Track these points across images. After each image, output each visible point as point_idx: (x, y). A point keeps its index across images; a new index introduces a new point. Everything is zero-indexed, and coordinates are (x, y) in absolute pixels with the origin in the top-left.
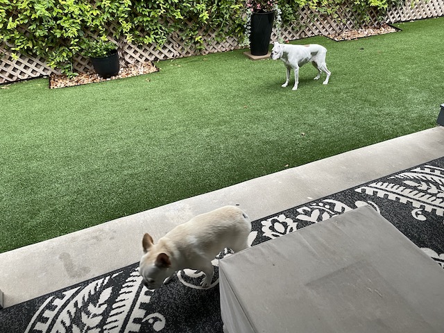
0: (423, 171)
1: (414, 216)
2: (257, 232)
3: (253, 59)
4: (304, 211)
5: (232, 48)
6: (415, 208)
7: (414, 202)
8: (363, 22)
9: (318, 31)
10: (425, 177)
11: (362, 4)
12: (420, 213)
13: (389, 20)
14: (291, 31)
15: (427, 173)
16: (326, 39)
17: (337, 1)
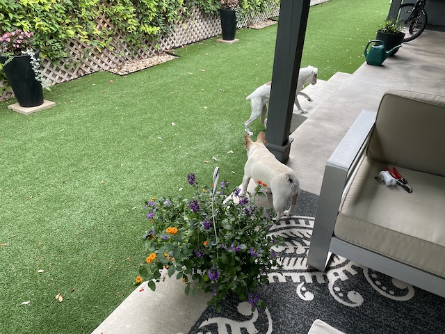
0: (279, 227)
1: (302, 298)
6: (297, 284)
7: (292, 275)
8: (142, 51)
9: (97, 66)
10: (285, 234)
11: (135, 33)
12: (304, 289)
13: (164, 48)
14: (65, 70)
15: (285, 228)
16: (110, 75)
17: (108, 33)
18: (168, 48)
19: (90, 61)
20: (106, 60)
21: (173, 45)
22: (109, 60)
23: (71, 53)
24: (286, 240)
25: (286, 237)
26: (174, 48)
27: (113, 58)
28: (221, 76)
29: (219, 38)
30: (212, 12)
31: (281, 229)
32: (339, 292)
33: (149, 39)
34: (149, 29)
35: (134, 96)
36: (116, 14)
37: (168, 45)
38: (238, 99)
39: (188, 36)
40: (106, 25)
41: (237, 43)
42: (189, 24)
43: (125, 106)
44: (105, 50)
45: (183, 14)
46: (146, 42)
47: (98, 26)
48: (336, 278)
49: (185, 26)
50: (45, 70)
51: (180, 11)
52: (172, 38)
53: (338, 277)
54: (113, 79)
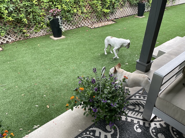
3: (55, 40)
6: (135, 124)
7: (134, 120)
8: (102, 19)
9: (83, 24)
10: (137, 102)
11: (100, 12)
12: (138, 127)
13: (111, 18)
14: (71, 25)
15: (138, 99)
16: (87, 28)
17: (89, 12)
18: (113, 18)
19: (81, 22)
20: (87, 22)
21: (115, 18)
22: (88, 22)
23: (75, 19)
24: (137, 104)
25: (137, 103)
26: (115, 19)
27: (90, 21)
28: (132, 31)
29: (136, 15)
30: (134, 4)
31: (135, 99)
32: (154, 132)
33: (105, 15)
34: (105, 11)
35: (94, 37)
36: (94, 4)
37: (113, 17)
38: (137, 42)
39: (122, 14)
40: (89, 8)
41: (144, 18)
42: (124, 9)
43: (90, 40)
44: (87, 18)
45: (121, 5)
46: (104, 16)
47: (86, 9)
48: (155, 126)
49: (121, 10)
50: (65, 24)
51: (120, 3)
52: (115, 15)
53: (156, 126)
54: (88, 30)
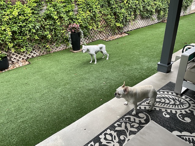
0: (160, 93)
1: (165, 116)
2: (98, 143)
3: (75, 53)
4: (118, 124)
5: (64, 49)
6: (164, 112)
7: (162, 109)
9: (99, 38)
10: (162, 96)
12: (166, 114)
13: (124, 31)
14: (88, 39)
17: (104, 26)
21: (128, 30)
23: (91, 33)
32: (181, 117)
39: (134, 26)
44: (102, 32)
46: (117, 29)
48: (181, 113)
49: (134, 22)
52: (128, 27)
